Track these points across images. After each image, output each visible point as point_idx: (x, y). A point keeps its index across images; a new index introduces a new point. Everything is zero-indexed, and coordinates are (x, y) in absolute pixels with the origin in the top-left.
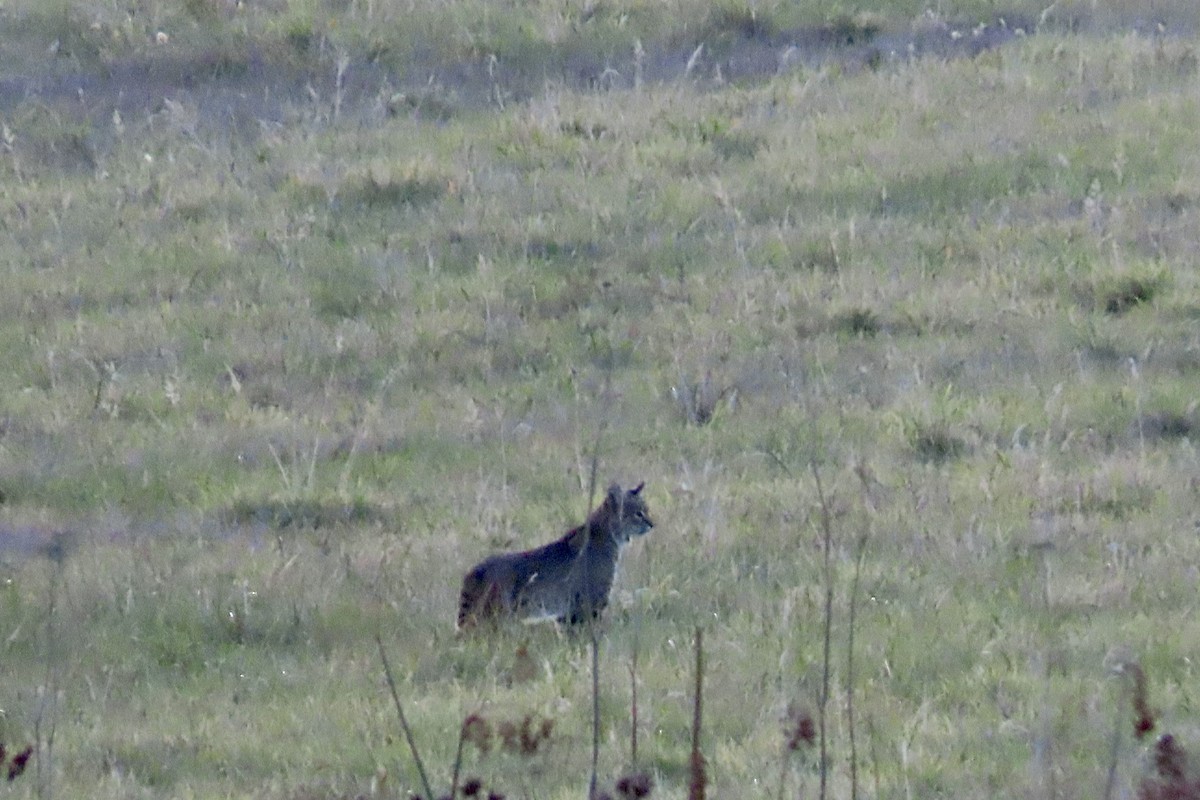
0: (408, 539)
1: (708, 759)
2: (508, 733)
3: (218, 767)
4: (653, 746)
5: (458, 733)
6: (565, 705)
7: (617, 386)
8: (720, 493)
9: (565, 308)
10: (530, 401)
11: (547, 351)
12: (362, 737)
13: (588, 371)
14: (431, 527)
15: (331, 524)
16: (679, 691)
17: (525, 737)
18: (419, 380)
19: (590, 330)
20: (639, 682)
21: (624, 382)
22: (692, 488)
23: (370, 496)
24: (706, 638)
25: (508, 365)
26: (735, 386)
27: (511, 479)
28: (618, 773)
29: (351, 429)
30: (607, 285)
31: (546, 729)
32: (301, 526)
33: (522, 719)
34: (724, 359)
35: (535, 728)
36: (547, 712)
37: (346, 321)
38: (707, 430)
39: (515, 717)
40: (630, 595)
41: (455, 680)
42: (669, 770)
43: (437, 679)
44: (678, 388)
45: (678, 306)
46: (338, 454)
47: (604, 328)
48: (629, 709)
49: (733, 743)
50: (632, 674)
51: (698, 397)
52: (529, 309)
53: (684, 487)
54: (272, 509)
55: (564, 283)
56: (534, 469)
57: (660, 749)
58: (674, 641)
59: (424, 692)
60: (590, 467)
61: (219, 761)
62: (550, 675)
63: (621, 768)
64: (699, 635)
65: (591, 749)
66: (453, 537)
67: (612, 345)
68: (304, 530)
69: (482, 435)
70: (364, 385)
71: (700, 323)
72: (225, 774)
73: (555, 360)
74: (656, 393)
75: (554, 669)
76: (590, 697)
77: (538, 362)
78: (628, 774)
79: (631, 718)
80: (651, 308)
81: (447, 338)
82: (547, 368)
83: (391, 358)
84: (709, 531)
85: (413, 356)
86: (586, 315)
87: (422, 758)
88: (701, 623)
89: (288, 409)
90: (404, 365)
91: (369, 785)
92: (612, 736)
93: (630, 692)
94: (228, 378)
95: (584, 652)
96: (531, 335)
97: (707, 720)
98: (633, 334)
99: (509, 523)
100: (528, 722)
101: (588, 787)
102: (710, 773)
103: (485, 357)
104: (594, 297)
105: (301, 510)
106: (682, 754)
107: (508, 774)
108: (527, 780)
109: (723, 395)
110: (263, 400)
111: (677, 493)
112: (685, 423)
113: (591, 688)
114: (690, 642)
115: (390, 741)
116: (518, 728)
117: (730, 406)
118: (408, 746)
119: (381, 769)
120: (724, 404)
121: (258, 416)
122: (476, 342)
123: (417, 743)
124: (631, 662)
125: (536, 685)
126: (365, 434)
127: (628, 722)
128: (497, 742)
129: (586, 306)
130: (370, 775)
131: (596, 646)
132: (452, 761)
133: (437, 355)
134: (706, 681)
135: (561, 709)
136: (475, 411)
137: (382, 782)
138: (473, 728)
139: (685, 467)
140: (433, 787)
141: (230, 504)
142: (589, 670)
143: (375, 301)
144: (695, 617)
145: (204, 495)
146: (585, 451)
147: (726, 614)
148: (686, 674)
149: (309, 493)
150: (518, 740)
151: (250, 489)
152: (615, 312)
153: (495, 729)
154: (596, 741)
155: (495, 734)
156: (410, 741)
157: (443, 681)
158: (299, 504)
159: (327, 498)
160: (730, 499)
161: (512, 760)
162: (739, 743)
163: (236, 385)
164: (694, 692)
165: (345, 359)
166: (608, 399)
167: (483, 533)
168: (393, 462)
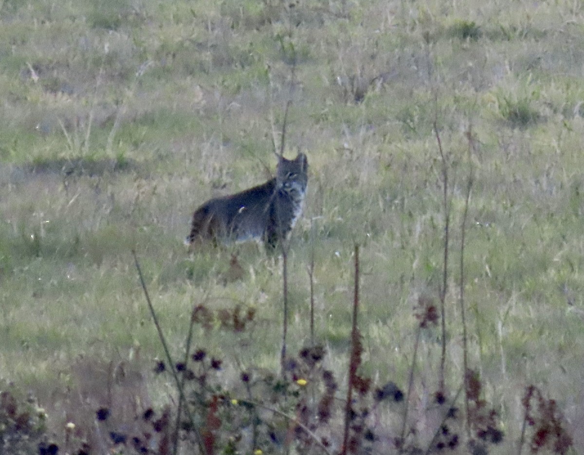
0: (154, 183)
1: (363, 334)
2: (224, 316)
3: (23, 342)
4: (325, 326)
5: (189, 318)
6: (264, 298)
7: (299, 77)
8: (371, 151)
9: (262, 22)
10: (239, 87)
11: (250, 52)
12: (123, 321)
13: (280, 65)
14: (170, 174)
15: (101, 173)
16: (343, 286)
17: (236, 321)
18: (162, 73)
19: (280, 38)
20: (315, 281)
21: (304, 73)
22: (351, 147)
23: (129, 154)
24: (361, 249)
25: (223, 62)
26: (381, 76)
27: (226, 141)
28: (301, 345)
29: (115, 107)
30: (292, 6)
31: (251, 314)
32: (80, 174)
33: (233, 307)
34: (373, 57)
35: (243, 314)
36: (251, 302)
37: (111, 32)
38: (362, 106)
39: (229, 306)
40: (309, 221)
41: (188, 281)
42: (336, 342)
43: (175, 280)
44: (341, 78)
45: (341, 20)
46: (106, 124)
47: (290, 36)
48: (308, 300)
49: (381, 323)
50: (311, 276)
51: (355, 83)
52: (238, 23)
53: (346, 146)
54: (61, 162)
55: (262, 5)
56: (242, 133)
57: (331, 329)
58: (340, 253)
59: (165, 289)
60: (281, 133)
61: (24, 338)
62: (253, 277)
63: (303, 341)
64: (357, 249)
65: (282, 328)
66: (185, 181)
67: (296, 48)
68: (83, 177)
69: (205, 111)
70: (124, 76)
71: (357, 32)
72: (28, 347)
73: (256, 58)
74: (327, 82)
75: (257, 273)
76: (281, 292)
77: (245, 61)
78: (309, 345)
79: (310, 307)
80: (322, 22)
81: (181, 44)
82: (250, 64)
83: (142, 58)
84: (364, 177)
85: (158, 55)
86: (277, 28)
87: (164, 334)
88: (358, 240)
89: (71, 93)
90: (151, 62)
91: (128, 354)
92: (297, 318)
93: (309, 289)
94: (29, 72)
95: (277, 261)
96: (240, 41)
97: (363, 308)
98: (310, 41)
99: (224, 172)
100: (237, 310)
101: (279, 355)
102: (364, 343)
103: (207, 56)
104: (282, 14)
105: (80, 163)
106: (345, 331)
107: (224, 346)
108: (238, 350)
109: (372, 81)
110: (53, 87)
111: (341, 150)
112: (346, 102)
113: (282, 286)
114: (351, 253)
115: (142, 324)
116: (231, 313)
117: (377, 90)
118: (155, 327)
119: (137, 343)
120: (373, 89)
121: (49, 97)
122: (201, 46)
123: (161, 324)
124: (309, 267)
125: (244, 284)
126: (124, 110)
127: (307, 308)
128: (217, 324)
129: (277, 20)
130: (128, 346)
131: (285, 256)
132: (185, 337)
133: (174, 56)
134: (362, 281)
135: (262, 301)
136: (201, 94)
137: (137, 351)
138: (200, 313)
139: (347, 132)
140: (173, 355)
141: (31, 159)
142: (280, 273)
143: (131, 18)
144: (354, 237)
145: (13, 153)
146: (277, 121)
147: (376, 234)
148: (348, 276)
149: (86, 151)
150: (231, 322)
151: (45, 149)
152: (297, 26)
153: (216, 314)
154: (285, 323)
155: (216, 320)
156: (156, 323)
157: (179, 282)
158: (79, 159)
159: (98, 155)
160: (378, 154)
161: (227, 335)
162: (385, 323)
163: (35, 77)
164: (353, 288)
165: (111, 59)
166: (293, 85)
167: (207, 179)
168: (144, 131)
